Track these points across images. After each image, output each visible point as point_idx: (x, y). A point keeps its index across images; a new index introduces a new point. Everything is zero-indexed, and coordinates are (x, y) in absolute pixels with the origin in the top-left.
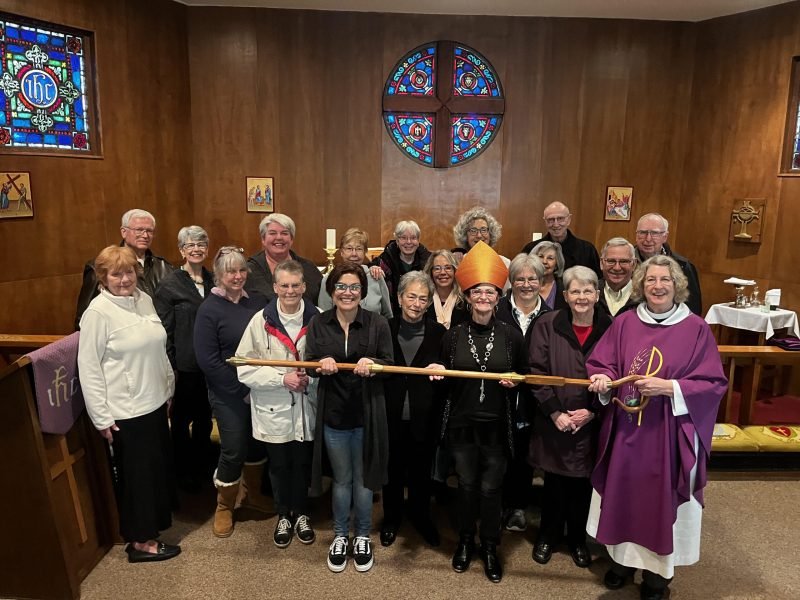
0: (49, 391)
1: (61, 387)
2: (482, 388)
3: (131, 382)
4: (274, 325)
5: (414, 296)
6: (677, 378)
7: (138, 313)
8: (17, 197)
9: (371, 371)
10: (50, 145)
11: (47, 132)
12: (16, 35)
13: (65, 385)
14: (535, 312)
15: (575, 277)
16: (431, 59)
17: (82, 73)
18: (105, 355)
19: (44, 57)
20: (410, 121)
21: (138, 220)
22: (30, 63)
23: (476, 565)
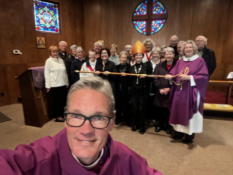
0: (37, 78)
1: (40, 78)
2: (138, 80)
3: (55, 78)
4: (88, 65)
5: (123, 57)
6: (193, 75)
7: (59, 63)
8: (42, 43)
9: (108, 74)
10: (49, 31)
11: (49, 28)
12: (41, 4)
13: (41, 78)
14: (158, 63)
15: (167, 50)
16: (146, 4)
17: (57, 14)
18: (50, 71)
19: (48, 10)
20: (140, 23)
21: (62, 44)
22: (45, 11)
23: (138, 130)
